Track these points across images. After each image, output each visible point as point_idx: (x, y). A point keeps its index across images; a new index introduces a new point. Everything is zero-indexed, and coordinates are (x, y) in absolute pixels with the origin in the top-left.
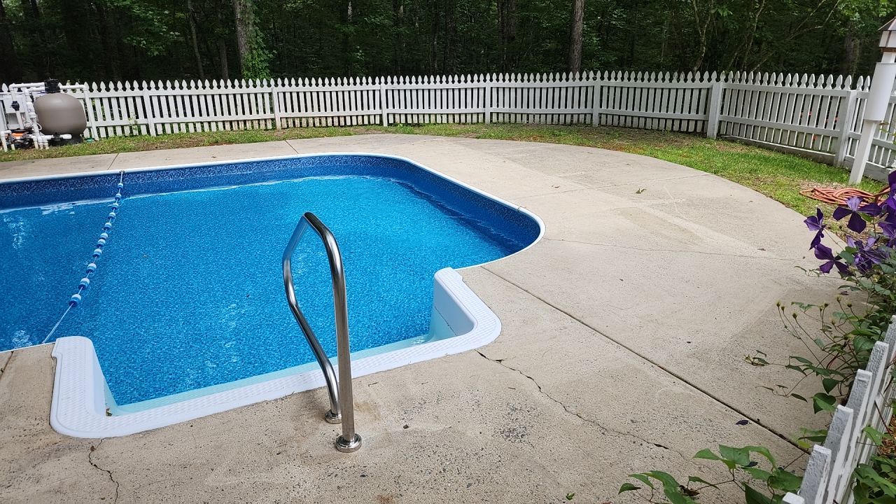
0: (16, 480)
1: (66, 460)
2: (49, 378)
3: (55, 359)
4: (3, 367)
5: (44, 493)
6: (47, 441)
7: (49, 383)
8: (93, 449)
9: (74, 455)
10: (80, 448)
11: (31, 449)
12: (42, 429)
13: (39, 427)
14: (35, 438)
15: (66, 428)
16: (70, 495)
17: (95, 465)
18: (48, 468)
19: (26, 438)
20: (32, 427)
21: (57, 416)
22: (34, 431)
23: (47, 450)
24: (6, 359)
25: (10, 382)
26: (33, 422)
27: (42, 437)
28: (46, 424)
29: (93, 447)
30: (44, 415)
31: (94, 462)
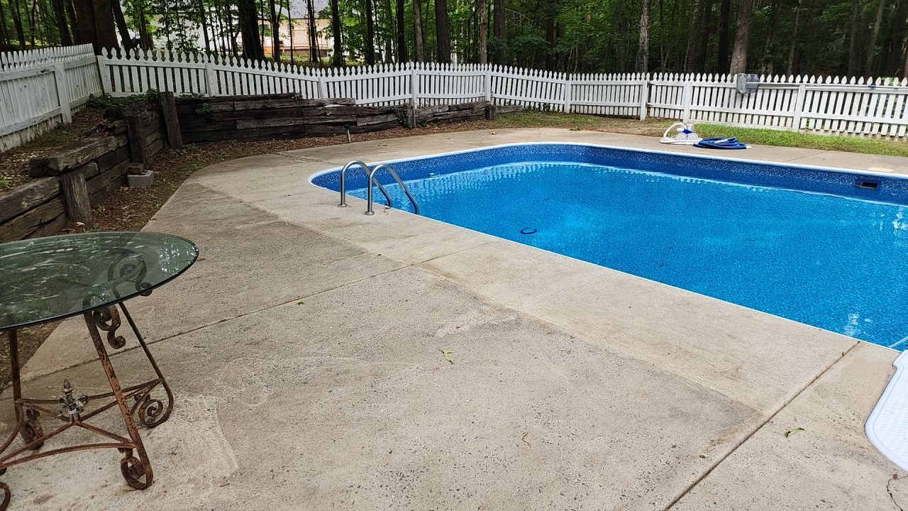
0: (816, 456)
1: (866, 469)
2: (882, 383)
3: (895, 368)
4: (845, 351)
5: (833, 485)
6: (856, 441)
7: (880, 388)
8: (895, 477)
9: (874, 469)
10: (884, 467)
11: (838, 438)
12: (856, 427)
13: (854, 423)
14: (847, 431)
15: (878, 439)
16: (856, 504)
17: (891, 494)
18: (847, 465)
19: (839, 426)
20: (847, 419)
21: (874, 423)
22: (847, 424)
23: (852, 448)
24: (851, 346)
25: (845, 368)
26: (851, 415)
27: (853, 434)
28: (861, 425)
29: (896, 475)
30: (864, 415)
31: (892, 490)
